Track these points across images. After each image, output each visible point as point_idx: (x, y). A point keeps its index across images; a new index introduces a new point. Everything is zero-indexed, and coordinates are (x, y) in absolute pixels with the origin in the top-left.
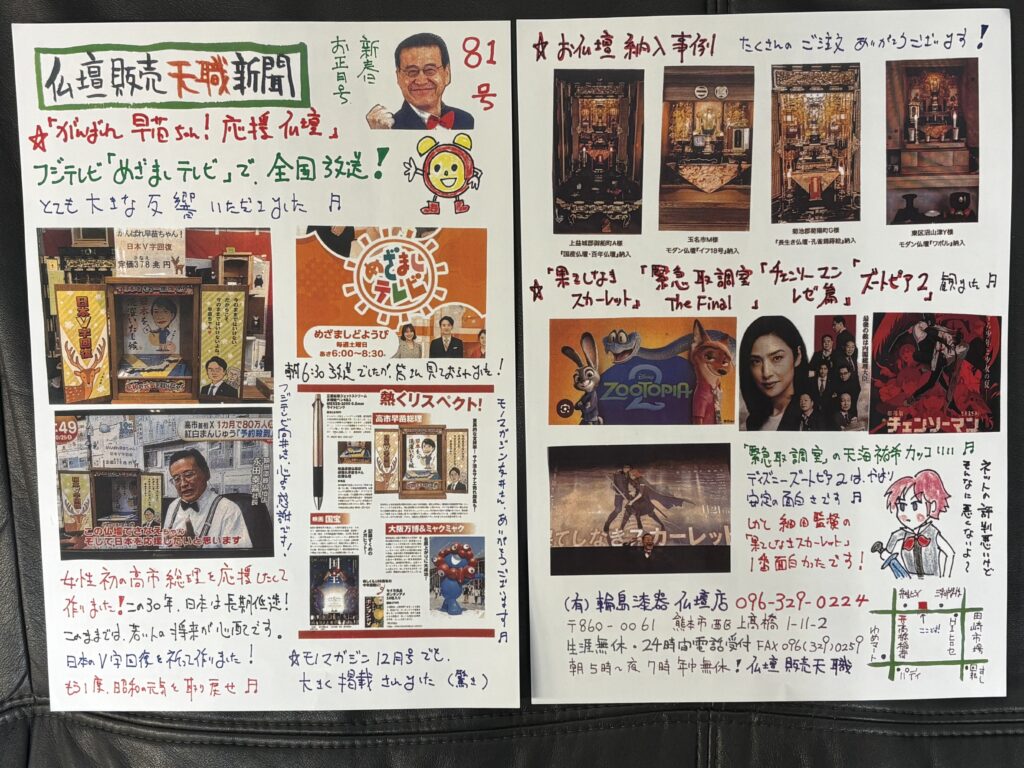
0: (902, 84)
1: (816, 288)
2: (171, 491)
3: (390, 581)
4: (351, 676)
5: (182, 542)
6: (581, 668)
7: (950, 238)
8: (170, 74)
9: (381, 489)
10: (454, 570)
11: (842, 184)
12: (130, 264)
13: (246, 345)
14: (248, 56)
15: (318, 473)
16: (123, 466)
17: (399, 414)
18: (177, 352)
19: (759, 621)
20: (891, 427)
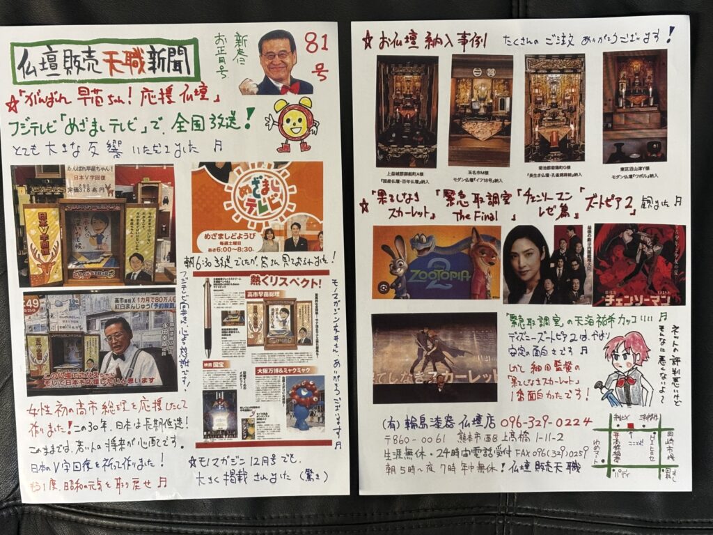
0: (615, 67)
1: (555, 207)
2: (105, 346)
3: (259, 407)
4: (232, 474)
5: (114, 382)
6: (394, 470)
7: (648, 173)
8: (104, 60)
9: (252, 343)
10: (303, 399)
11: (573, 136)
12: (76, 190)
13: (157, 244)
14: (158, 47)
15: (208, 333)
16: (71, 330)
17: (264, 291)
18: (110, 250)
19: (517, 436)
20: (608, 302)
